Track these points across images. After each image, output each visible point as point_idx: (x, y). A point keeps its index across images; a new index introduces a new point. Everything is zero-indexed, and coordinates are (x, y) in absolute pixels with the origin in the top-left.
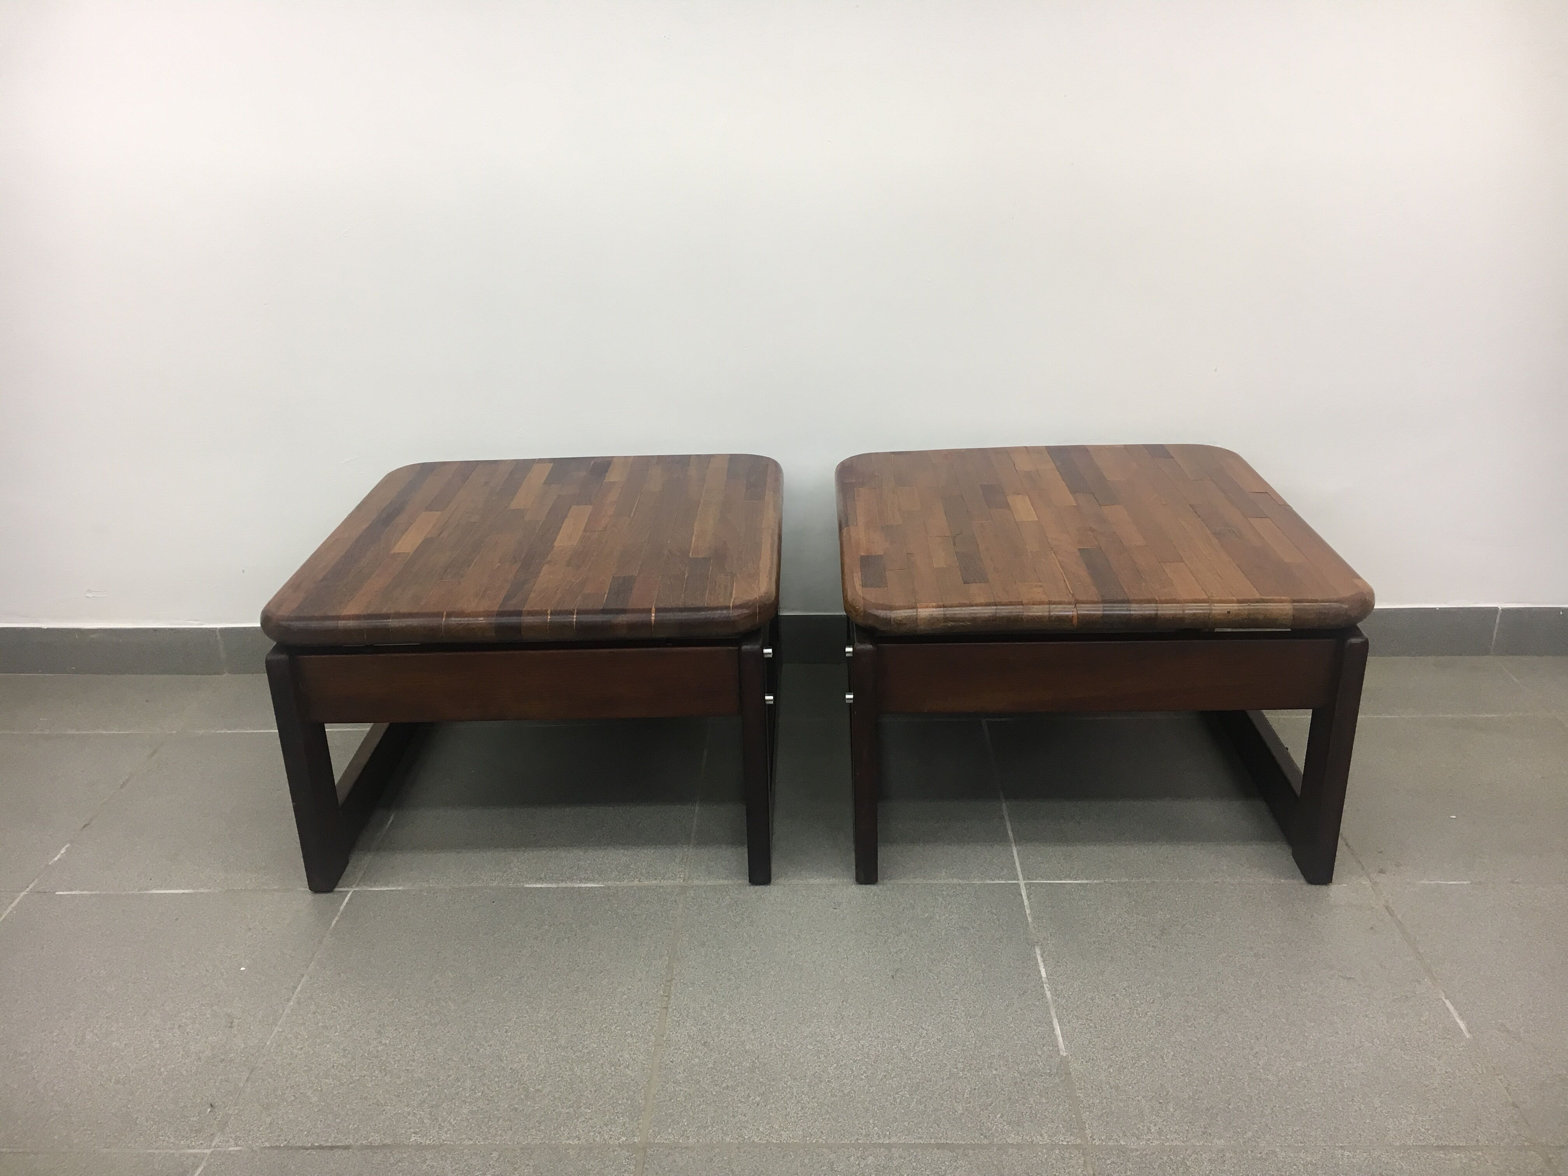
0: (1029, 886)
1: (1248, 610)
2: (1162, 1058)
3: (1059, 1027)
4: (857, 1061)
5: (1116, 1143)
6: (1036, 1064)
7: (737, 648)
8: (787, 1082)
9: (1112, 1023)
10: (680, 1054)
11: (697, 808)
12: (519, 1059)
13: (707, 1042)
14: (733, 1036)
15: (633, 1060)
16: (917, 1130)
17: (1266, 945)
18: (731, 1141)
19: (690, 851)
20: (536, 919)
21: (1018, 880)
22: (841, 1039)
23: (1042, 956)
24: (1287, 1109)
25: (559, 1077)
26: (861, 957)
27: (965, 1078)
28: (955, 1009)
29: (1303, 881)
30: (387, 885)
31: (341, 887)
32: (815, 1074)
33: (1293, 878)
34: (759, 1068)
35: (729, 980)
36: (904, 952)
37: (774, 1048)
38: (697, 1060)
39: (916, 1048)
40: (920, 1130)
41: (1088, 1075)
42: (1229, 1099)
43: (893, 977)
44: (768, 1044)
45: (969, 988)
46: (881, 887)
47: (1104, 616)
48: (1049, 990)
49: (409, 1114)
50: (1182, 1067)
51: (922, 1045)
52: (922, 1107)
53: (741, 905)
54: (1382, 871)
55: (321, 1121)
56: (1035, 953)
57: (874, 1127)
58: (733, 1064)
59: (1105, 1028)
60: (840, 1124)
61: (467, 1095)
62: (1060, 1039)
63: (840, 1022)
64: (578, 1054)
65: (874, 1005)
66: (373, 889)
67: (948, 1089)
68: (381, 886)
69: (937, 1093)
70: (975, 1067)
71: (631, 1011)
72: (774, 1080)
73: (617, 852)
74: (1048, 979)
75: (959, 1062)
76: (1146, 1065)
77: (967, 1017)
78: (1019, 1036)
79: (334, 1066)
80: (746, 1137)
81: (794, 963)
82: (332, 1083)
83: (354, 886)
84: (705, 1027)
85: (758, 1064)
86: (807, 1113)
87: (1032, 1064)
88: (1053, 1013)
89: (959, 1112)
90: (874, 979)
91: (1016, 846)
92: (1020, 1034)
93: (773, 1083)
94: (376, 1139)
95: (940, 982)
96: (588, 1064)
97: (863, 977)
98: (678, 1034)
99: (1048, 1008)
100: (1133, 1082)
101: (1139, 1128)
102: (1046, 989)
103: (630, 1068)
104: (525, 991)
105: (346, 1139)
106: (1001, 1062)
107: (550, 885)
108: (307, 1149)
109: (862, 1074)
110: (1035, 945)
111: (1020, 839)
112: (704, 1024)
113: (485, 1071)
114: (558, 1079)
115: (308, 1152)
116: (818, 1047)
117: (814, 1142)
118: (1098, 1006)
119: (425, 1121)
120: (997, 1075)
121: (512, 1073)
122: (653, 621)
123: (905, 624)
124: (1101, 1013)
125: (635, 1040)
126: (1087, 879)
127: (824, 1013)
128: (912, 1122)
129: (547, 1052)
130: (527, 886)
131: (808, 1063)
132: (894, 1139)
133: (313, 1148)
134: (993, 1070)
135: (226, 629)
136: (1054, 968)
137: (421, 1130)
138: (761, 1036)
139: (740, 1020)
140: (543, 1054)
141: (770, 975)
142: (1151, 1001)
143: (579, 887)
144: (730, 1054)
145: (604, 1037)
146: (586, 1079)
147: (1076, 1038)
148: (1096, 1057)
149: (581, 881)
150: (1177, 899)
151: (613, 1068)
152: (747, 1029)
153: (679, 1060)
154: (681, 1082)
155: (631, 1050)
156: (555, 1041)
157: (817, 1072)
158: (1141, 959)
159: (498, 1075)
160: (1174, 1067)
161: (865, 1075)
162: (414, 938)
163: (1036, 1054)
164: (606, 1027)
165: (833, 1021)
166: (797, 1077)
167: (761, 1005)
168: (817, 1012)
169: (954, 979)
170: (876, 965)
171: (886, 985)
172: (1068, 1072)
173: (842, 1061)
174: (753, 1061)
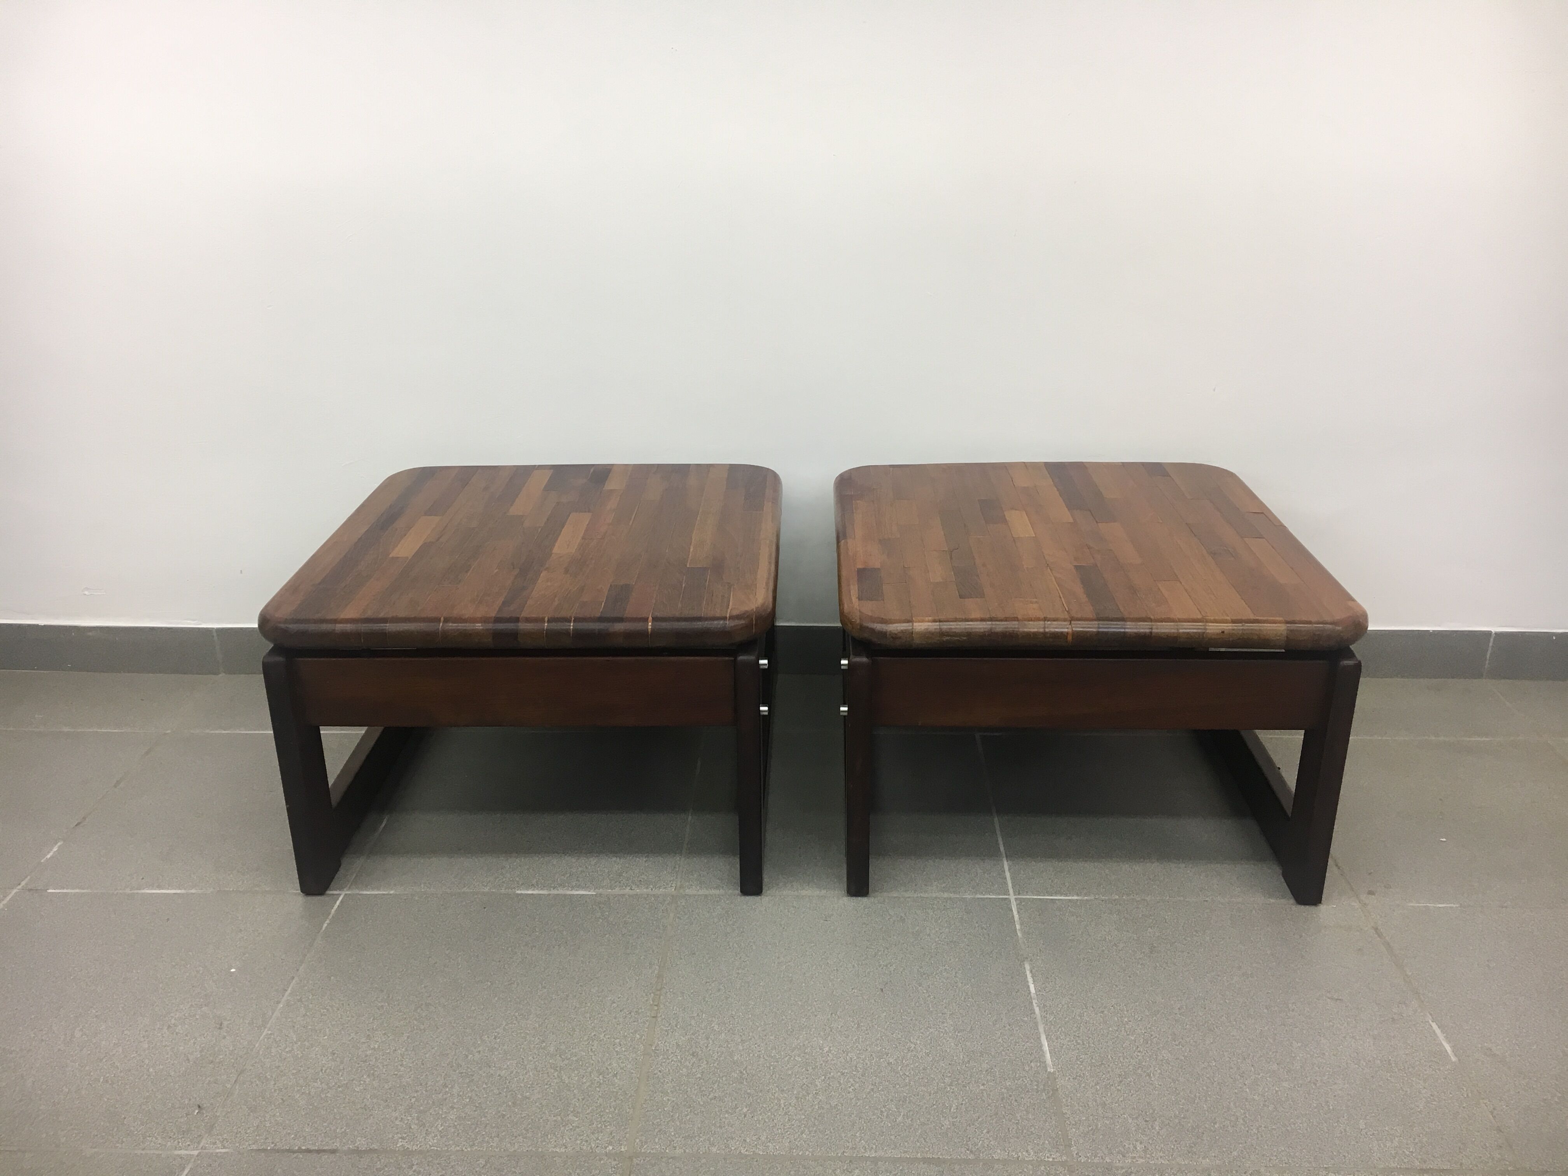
0: (1020, 902)
1: (1242, 629)
2: (1149, 1075)
3: (1047, 1044)
4: (845, 1074)
5: (1101, 1161)
6: (1023, 1080)
7: (733, 659)
8: (775, 1093)
9: (1099, 1040)
10: (668, 1063)
11: (690, 818)
12: (508, 1066)
13: (695, 1052)
14: (722, 1046)
15: (621, 1069)
16: (904, 1144)
17: (1254, 965)
18: (718, 1152)
19: (681, 861)
20: (527, 925)
21: (1009, 895)
22: (830, 1051)
23: (1031, 972)
24: (1273, 1129)
25: (547, 1084)
26: (850, 970)
27: (952, 1092)
28: (943, 1023)
29: (1292, 901)
30: (379, 889)
31: (332, 891)
32: (802, 1086)
33: (1283, 897)
34: (746, 1079)
35: (719, 990)
36: (894, 965)
37: (762, 1060)
38: (685, 1070)
39: (904, 1061)
40: (906, 1144)
41: (1075, 1091)
42: (1215, 1119)
43: (882, 990)
44: (756, 1055)
45: (958, 1002)
46: (872, 899)
47: (1098, 632)
48: (1037, 1006)
49: (396, 1118)
50: (1168, 1086)
51: (910, 1058)
52: (909, 1121)
53: (732, 915)
54: (1371, 893)
55: (308, 1125)
56: (1025, 968)
57: (860, 1140)
58: (721, 1075)
59: (1093, 1045)
60: (827, 1137)
61: (455, 1101)
62: (1048, 1055)
63: (829, 1034)
64: (567, 1062)
65: (863, 1018)
66: (365, 892)
67: (934, 1103)
68: (373, 889)
69: (924, 1107)
70: (963, 1082)
71: (620, 1020)
72: (761, 1091)
73: (609, 859)
74: (1037, 995)
75: (947, 1076)
76: (1132, 1083)
77: (955, 1032)
78: (1007, 1051)
79: (322, 1070)
80: (733, 1148)
81: (784, 974)
82: (320, 1086)
83: (345, 889)
84: (694, 1037)
85: (746, 1075)
86: (793, 1125)
87: (1019, 1079)
88: (1041, 1029)
89: (946, 1127)
90: (864, 992)
91: (1007, 862)
92: (1008, 1050)
93: (760, 1094)
94: (362, 1143)
95: (929, 996)
96: (576, 1072)
97: (853, 989)
98: (666, 1043)
99: (1036, 1024)
100: (1120, 1100)
101: (1125, 1146)
102: (1035, 1004)
103: (618, 1078)
104: (515, 997)
105: (333, 1143)
106: (989, 1078)
107: (541, 892)
108: (294, 1152)
109: (850, 1087)
110: (1024, 961)
111: (1011, 854)
112: (692, 1034)
113: (474, 1077)
114: (545, 1087)
115: (295, 1155)
116: (806, 1059)
117: (800, 1154)
118: (1086, 1023)
119: (412, 1127)
120: (984, 1090)
121: (500, 1079)
122: (650, 630)
123: (900, 638)
124: (1089, 1030)
125: (623, 1049)
126: (1078, 895)
127: (812, 1025)
128: (899, 1136)
129: (535, 1060)
130: (519, 892)
131: (796, 1075)
132: (881, 1153)
133: (300, 1151)
134: (980, 1085)
135: (222, 629)
136: (1043, 984)
137: (408, 1136)
138: (750, 1047)
139: (729, 1031)
140: (531, 1061)
141: (759, 985)
142: (1140, 1019)
143: (570, 895)
144: (718, 1064)
145: (593, 1045)
146: (574, 1087)
147: (1063, 1055)
148: (1083, 1074)
149: (573, 888)
150: (1167, 917)
151: (601, 1077)
152: (736, 1039)
153: (667, 1070)
154: (669, 1091)
155: (620, 1058)
156: (544, 1048)
157: (804, 1084)
158: (1130, 977)
159: (486, 1081)
160: (1161, 1085)
161: (853, 1088)
162: (405, 942)
163: (1024, 1070)
164: (595, 1035)
165: (822, 1033)
166: (785, 1089)
167: (750, 1016)
168: (805, 1024)
169: (943, 993)
170: (865, 978)
171: (875, 998)
172: (1055, 1088)
173: (830, 1073)
174: (741, 1072)
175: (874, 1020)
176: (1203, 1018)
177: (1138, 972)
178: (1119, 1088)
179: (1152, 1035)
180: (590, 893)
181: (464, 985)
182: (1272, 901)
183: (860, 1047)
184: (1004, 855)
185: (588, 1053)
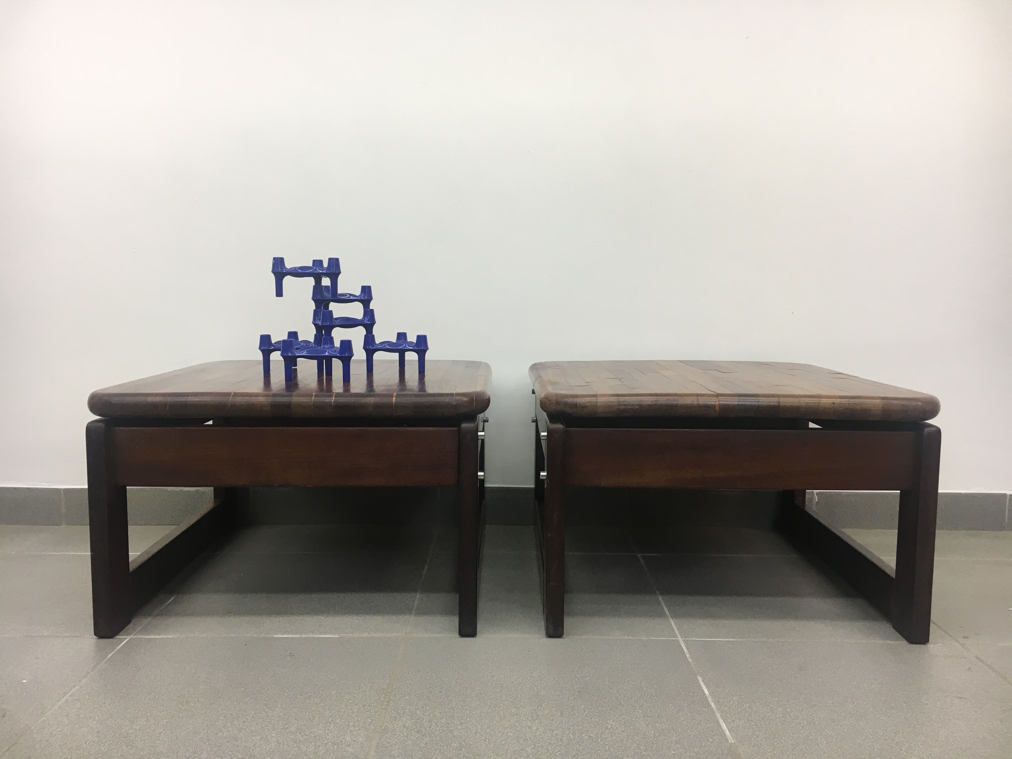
0: (686, 642)
1: (848, 403)
2: (818, 745)
3: (725, 725)
4: (552, 744)
6: (708, 748)
7: (458, 429)
8: (491, 757)
9: (769, 723)
10: (396, 738)
12: (252, 740)
13: (420, 731)
14: (443, 727)
15: (353, 741)
19: (411, 619)
20: (280, 655)
21: (677, 638)
22: (538, 729)
23: (703, 681)
25: (286, 752)
26: (551, 680)
27: (648, 756)
28: (634, 712)
29: (905, 642)
30: (160, 635)
31: (121, 636)
33: (897, 640)
34: (465, 747)
35: (441, 692)
36: (588, 677)
37: (479, 735)
38: (410, 742)
39: (603, 736)
41: (755, 755)
43: (580, 692)
44: (473, 732)
45: (645, 699)
46: (566, 640)
47: (739, 405)
48: (713, 702)
50: (836, 751)
51: (608, 734)
53: (452, 648)
54: (966, 638)
56: (698, 679)
58: (442, 744)
59: (764, 726)
62: (727, 732)
63: (536, 719)
64: (306, 737)
65: (565, 709)
66: (147, 637)
68: (155, 635)
71: (355, 710)
72: (478, 755)
73: (352, 617)
74: (711, 695)
75: (641, 745)
76: (805, 750)
77: (645, 717)
79: (86, 743)
81: (496, 682)
82: (82, 753)
83: (132, 635)
84: (418, 721)
85: (465, 745)
87: (705, 747)
88: (718, 715)
90: (564, 693)
91: (673, 620)
92: (692, 728)
95: (620, 696)
96: (313, 744)
97: (555, 691)
98: (395, 725)
99: (713, 713)
102: (710, 701)
103: (351, 747)
104: (264, 697)
107: (294, 636)
109: (557, 752)
110: (696, 675)
111: (675, 616)
112: (417, 719)
113: (221, 747)
114: (285, 753)
116: (517, 735)
118: (756, 712)
120: (676, 754)
121: (244, 749)
122: (394, 403)
123: (587, 408)
124: (759, 716)
125: (356, 729)
126: (733, 638)
127: (522, 713)
129: (277, 736)
130: (276, 636)
131: (508, 745)
134: (672, 751)
135: (68, 489)
136: (715, 689)
138: (468, 727)
139: (449, 717)
140: (274, 737)
141: (475, 689)
142: (800, 710)
143: (318, 637)
144: (440, 738)
145: (330, 727)
147: (741, 732)
148: (760, 744)
149: (320, 634)
150: (808, 651)
151: (335, 747)
152: (455, 722)
153: (395, 742)
154: (396, 756)
155: (352, 735)
156: (287, 728)
157: (516, 751)
158: (786, 685)
159: (232, 750)
160: (829, 751)
161: (559, 753)
162: (176, 665)
163: (708, 741)
164: (332, 720)
165: (530, 719)
166: (499, 754)
167: (468, 708)
168: (515, 713)
169: (631, 694)
170: (565, 685)
171: (574, 696)
172: (738, 753)
173: (539, 744)
174: (460, 743)
175: (574, 710)
176: (854, 709)
177: (793, 682)
178: (794, 752)
179: (813, 720)
180: (335, 636)
181: (222, 690)
182: (889, 642)
183: (564, 727)
184: (669, 616)
185: (325, 731)
